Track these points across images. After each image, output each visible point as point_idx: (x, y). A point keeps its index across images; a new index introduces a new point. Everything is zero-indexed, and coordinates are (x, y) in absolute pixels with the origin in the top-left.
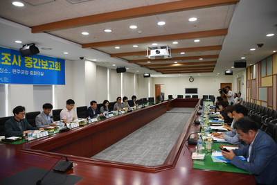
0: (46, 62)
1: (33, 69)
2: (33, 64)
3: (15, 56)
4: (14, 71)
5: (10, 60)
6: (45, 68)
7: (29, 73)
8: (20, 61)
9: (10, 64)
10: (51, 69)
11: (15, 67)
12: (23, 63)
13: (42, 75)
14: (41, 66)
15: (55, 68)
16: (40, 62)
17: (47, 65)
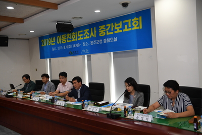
0: (120, 24)
1: (106, 37)
2: (106, 32)
3: (92, 29)
4: (92, 43)
5: (88, 34)
6: (118, 31)
7: (103, 42)
8: (95, 32)
9: (89, 37)
10: (126, 30)
11: (92, 39)
12: (98, 33)
13: (116, 40)
14: (115, 30)
15: (132, 27)
16: (113, 26)
17: (121, 27)
